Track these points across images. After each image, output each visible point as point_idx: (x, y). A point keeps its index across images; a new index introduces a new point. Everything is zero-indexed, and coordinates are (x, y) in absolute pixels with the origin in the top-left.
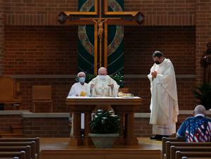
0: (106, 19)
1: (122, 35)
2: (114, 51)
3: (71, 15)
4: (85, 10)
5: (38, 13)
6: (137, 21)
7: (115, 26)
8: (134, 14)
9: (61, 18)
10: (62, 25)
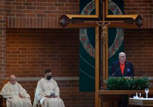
0: (110, 22)
1: (122, 38)
2: (114, 54)
3: (73, 18)
4: (86, 13)
5: (38, 15)
6: (137, 24)
7: (115, 29)
8: (134, 17)
9: (63, 21)
10: (64, 28)
